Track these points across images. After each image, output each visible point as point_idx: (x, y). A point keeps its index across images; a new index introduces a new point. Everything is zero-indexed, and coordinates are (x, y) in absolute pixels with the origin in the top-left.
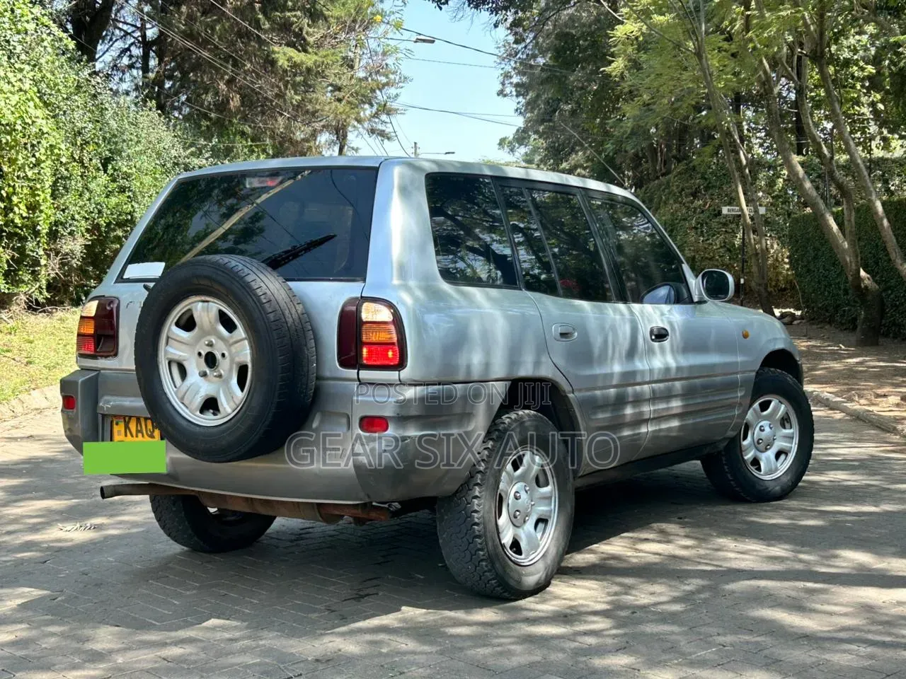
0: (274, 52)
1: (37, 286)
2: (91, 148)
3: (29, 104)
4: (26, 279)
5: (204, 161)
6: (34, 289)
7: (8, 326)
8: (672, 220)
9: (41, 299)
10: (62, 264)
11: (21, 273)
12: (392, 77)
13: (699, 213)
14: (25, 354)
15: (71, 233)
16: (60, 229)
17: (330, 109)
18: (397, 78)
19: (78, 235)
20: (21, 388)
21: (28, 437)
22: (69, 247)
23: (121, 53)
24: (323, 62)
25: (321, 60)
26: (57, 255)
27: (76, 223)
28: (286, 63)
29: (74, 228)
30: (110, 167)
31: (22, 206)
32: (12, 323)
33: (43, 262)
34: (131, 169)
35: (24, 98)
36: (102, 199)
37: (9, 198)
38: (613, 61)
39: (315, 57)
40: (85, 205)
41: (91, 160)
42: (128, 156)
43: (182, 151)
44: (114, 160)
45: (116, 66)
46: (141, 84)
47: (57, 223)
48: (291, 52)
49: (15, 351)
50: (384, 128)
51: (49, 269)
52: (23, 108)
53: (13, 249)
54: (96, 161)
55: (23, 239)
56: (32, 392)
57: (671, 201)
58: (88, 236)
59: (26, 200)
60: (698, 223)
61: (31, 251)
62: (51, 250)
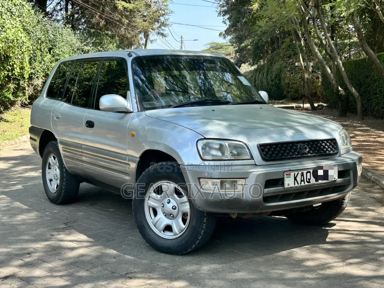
0: (116, 3)
1: (25, 98)
2: (44, 44)
3: (19, 32)
4: (20, 95)
5: (89, 48)
6: (23, 99)
7: (14, 113)
8: (281, 68)
9: (26, 103)
10: (34, 89)
11: (18, 93)
12: (166, 11)
13: (291, 65)
14: (20, 123)
15: (37, 77)
16: (33, 76)
17: (141, 25)
18: (168, 12)
19: (40, 78)
20: (19, 135)
21: (20, 150)
22: (37, 83)
23: (57, 4)
24: (136, 7)
25: (135, 6)
26: (32, 86)
27: (39, 73)
28: (122, 8)
29: (38, 75)
30: (52, 51)
31: (18, 68)
32: (16, 112)
33: (27, 89)
34: (60, 52)
35: (17, 30)
36: (49, 64)
37: (13, 65)
38: (254, 4)
39: (133, 5)
40: (42, 66)
41: (44, 49)
42: (59, 47)
43: (80, 44)
44: (53, 49)
45: (55, 9)
46: (65, 17)
47: (32, 73)
48: (124, 3)
49: (17, 122)
50: (163, 32)
51: (29, 91)
52: (16, 34)
53: (15, 84)
54: (46, 49)
55: (19, 80)
56: (23, 136)
57: (280, 60)
58: (44, 78)
59: (19, 66)
60: (290, 69)
61: (22, 84)
62: (30, 84)
